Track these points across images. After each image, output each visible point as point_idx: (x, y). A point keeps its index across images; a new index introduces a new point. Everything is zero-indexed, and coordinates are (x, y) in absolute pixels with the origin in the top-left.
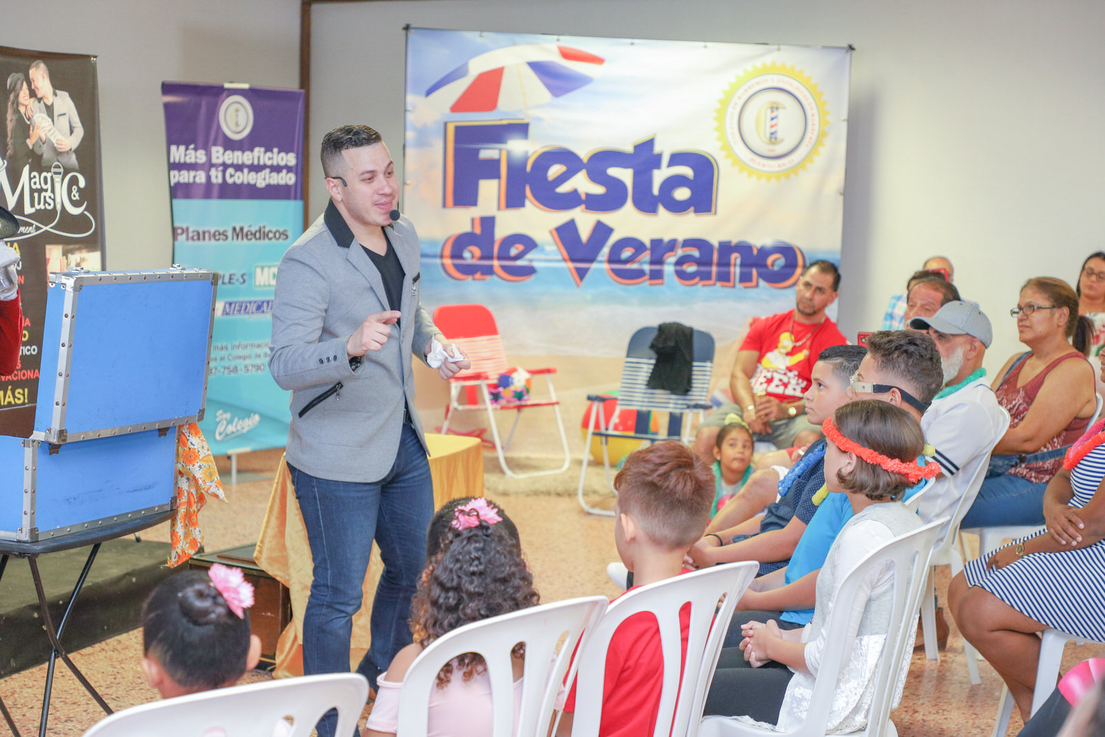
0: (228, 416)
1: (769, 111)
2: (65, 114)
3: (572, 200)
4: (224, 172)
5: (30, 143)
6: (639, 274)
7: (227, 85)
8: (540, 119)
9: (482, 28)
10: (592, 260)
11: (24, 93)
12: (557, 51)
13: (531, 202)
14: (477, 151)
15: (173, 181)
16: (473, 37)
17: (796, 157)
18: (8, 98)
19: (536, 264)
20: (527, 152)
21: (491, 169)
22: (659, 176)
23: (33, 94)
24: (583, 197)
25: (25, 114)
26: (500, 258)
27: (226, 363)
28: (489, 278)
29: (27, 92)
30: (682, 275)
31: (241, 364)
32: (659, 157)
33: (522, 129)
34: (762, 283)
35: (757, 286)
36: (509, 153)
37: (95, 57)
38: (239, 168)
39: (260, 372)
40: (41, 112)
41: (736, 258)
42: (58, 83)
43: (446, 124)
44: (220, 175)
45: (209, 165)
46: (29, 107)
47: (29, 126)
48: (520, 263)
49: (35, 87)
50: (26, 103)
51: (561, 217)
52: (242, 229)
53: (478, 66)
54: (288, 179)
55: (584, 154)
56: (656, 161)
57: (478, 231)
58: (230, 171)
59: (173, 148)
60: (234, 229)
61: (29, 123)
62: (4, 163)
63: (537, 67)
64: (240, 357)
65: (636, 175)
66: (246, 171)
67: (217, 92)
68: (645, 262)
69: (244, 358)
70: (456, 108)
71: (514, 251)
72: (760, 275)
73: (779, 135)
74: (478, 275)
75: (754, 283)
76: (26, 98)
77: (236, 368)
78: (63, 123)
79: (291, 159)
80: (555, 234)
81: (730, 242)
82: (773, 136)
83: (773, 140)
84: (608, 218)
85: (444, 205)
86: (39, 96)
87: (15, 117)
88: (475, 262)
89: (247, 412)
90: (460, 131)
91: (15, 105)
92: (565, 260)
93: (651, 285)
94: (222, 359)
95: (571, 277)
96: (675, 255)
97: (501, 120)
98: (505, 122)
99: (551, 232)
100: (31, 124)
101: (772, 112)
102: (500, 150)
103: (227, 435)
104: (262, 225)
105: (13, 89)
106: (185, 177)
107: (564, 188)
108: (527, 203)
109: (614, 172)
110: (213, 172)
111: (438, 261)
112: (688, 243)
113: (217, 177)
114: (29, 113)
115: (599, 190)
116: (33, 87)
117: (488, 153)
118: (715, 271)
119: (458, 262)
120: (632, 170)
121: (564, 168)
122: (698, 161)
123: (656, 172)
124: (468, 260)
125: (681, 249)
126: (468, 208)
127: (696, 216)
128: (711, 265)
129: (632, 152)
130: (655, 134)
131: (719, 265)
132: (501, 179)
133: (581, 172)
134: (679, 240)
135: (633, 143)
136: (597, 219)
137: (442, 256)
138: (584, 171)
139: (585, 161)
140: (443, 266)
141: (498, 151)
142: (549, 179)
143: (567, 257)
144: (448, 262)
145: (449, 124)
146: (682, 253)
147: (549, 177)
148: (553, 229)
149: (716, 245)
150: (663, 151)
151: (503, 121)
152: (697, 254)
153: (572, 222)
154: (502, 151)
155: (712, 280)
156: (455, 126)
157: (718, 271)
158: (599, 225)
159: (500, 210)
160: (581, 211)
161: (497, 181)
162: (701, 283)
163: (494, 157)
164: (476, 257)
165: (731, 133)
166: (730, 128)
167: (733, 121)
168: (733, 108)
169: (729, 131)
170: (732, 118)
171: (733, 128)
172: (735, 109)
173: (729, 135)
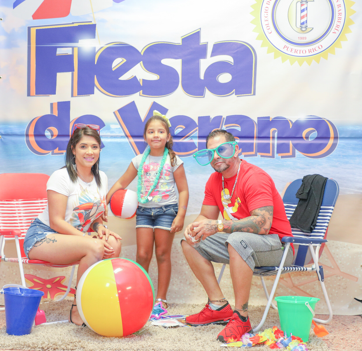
1: (299, 4)
3: (132, 87)
8: (104, 21)
13: (99, 90)
14: (55, 49)
17: (325, 43)
20: (95, 48)
21: (66, 64)
22: (205, 64)
24: (141, 83)
32: (205, 47)
33: (90, 30)
34: (297, 153)
35: (293, 156)
36: (79, 49)
41: (274, 132)
43: (29, 28)
51: (123, 101)
55: (141, 46)
56: (202, 52)
57: (56, 113)
65: (184, 64)
68: (195, 137)
70: (36, 16)
72: (296, 146)
73: (309, 25)
74: (56, 151)
75: (290, 154)
80: (118, 115)
81: (269, 118)
82: (304, 26)
83: (304, 29)
84: (161, 101)
85: (29, 94)
90: (40, 33)
92: (127, 136)
97: (73, 23)
101: (302, 5)
102: (73, 48)
107: (125, 77)
108: (96, 90)
109: (166, 62)
112: (231, 119)
115: (154, 77)
117: (63, 50)
118: (256, 144)
119: (40, 139)
120: (181, 60)
121: (125, 60)
122: (238, 50)
123: (202, 61)
124: (48, 137)
125: (225, 125)
126: (49, 96)
127: (237, 96)
128: (252, 138)
129: (181, 44)
130: (200, 29)
131: (259, 138)
132: (74, 71)
133: (139, 63)
134: (223, 117)
135: (181, 37)
136: (153, 102)
137: (27, 135)
138: (141, 62)
139: (142, 54)
140: (28, 142)
141: (71, 49)
142: (113, 70)
143: (128, 134)
144: (32, 139)
145: (31, 28)
146: (226, 128)
147: (113, 68)
148: (116, 111)
149: (256, 120)
150: (207, 43)
151: (75, 24)
152: (239, 129)
153: (133, 104)
154: (75, 48)
155: (253, 151)
156: (36, 30)
157: (258, 143)
158: (155, 106)
159: (74, 96)
160: (140, 95)
161: (71, 73)
162: (244, 154)
163: (68, 53)
164: (55, 135)
165: (266, 25)
166: (265, 21)
167: (267, 14)
168: (267, 4)
169: (264, 23)
170: (266, 12)
171: (268, 20)
172: (269, 4)
173: (265, 27)
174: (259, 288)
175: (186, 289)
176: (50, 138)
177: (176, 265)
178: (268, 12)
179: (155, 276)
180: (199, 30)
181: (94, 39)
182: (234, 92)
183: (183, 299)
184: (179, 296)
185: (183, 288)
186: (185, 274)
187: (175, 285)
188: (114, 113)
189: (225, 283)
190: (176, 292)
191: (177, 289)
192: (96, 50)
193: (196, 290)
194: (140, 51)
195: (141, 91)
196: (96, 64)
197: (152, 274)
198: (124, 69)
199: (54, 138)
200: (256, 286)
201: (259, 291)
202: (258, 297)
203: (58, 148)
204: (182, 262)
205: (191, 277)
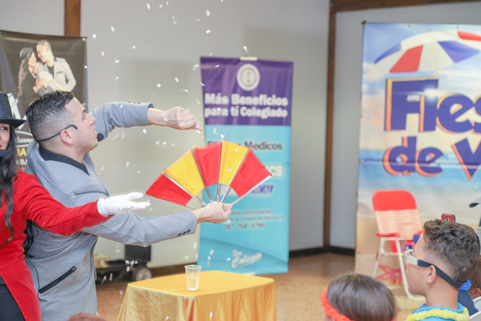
0: (240, 253)
2: (62, 72)
3: (466, 126)
4: (239, 109)
5: (36, 89)
7: (243, 58)
8: (445, 77)
9: (409, 22)
10: (478, 164)
11: (32, 60)
12: (456, 34)
13: (440, 127)
14: (406, 97)
15: (207, 115)
16: (404, 27)
18: (20, 62)
19: (443, 166)
20: (437, 97)
21: (414, 107)
23: (39, 60)
24: (473, 124)
25: (33, 72)
26: (419, 162)
27: (239, 222)
28: (413, 174)
29: (35, 59)
31: (249, 223)
33: (434, 83)
36: (425, 96)
37: (86, 38)
38: (249, 107)
39: (262, 229)
40: (44, 70)
42: (57, 53)
43: (387, 81)
44: (237, 111)
45: (230, 106)
46: (35, 68)
47: (35, 80)
48: (432, 165)
49: (41, 56)
50: (34, 65)
51: (459, 137)
52: (251, 143)
53: (407, 45)
54: (283, 114)
55: (474, 98)
57: (406, 145)
58: (244, 109)
59: (207, 95)
60: (246, 143)
61: (35, 77)
62: (16, 101)
63: (444, 45)
64: (248, 219)
66: (254, 108)
67: (236, 62)
69: (252, 219)
70: (393, 71)
71: (428, 158)
74: (405, 172)
76: (34, 62)
77: (246, 226)
78: (62, 77)
79: (284, 102)
80: (455, 147)
85: (385, 129)
86: (44, 61)
87: (25, 74)
88: (404, 164)
89: (253, 252)
90: (395, 84)
91: (25, 67)
92: (461, 163)
94: (237, 220)
95: (465, 175)
97: (421, 77)
98: (423, 79)
99: (452, 146)
100: (37, 78)
102: (420, 96)
103: (239, 265)
104: (264, 140)
105: (25, 57)
106: (215, 112)
107: (461, 119)
108: (437, 128)
110: (232, 109)
111: (381, 163)
113: (235, 112)
114: (36, 71)
116: (39, 56)
117: (412, 97)
119: (393, 164)
124: (399, 163)
126: (400, 131)
132: (421, 113)
133: (472, 108)
137: (383, 160)
138: (474, 108)
139: (475, 102)
140: (384, 166)
144: (387, 164)
145: (389, 79)
147: (451, 113)
153: (466, 141)
154: (422, 96)
156: (392, 81)
159: (420, 132)
160: (472, 133)
161: (418, 114)
163: (416, 100)
164: (405, 161)
176: (401, 164)
181: (437, 89)
192: (439, 98)
195: (473, 130)
198: (459, 113)
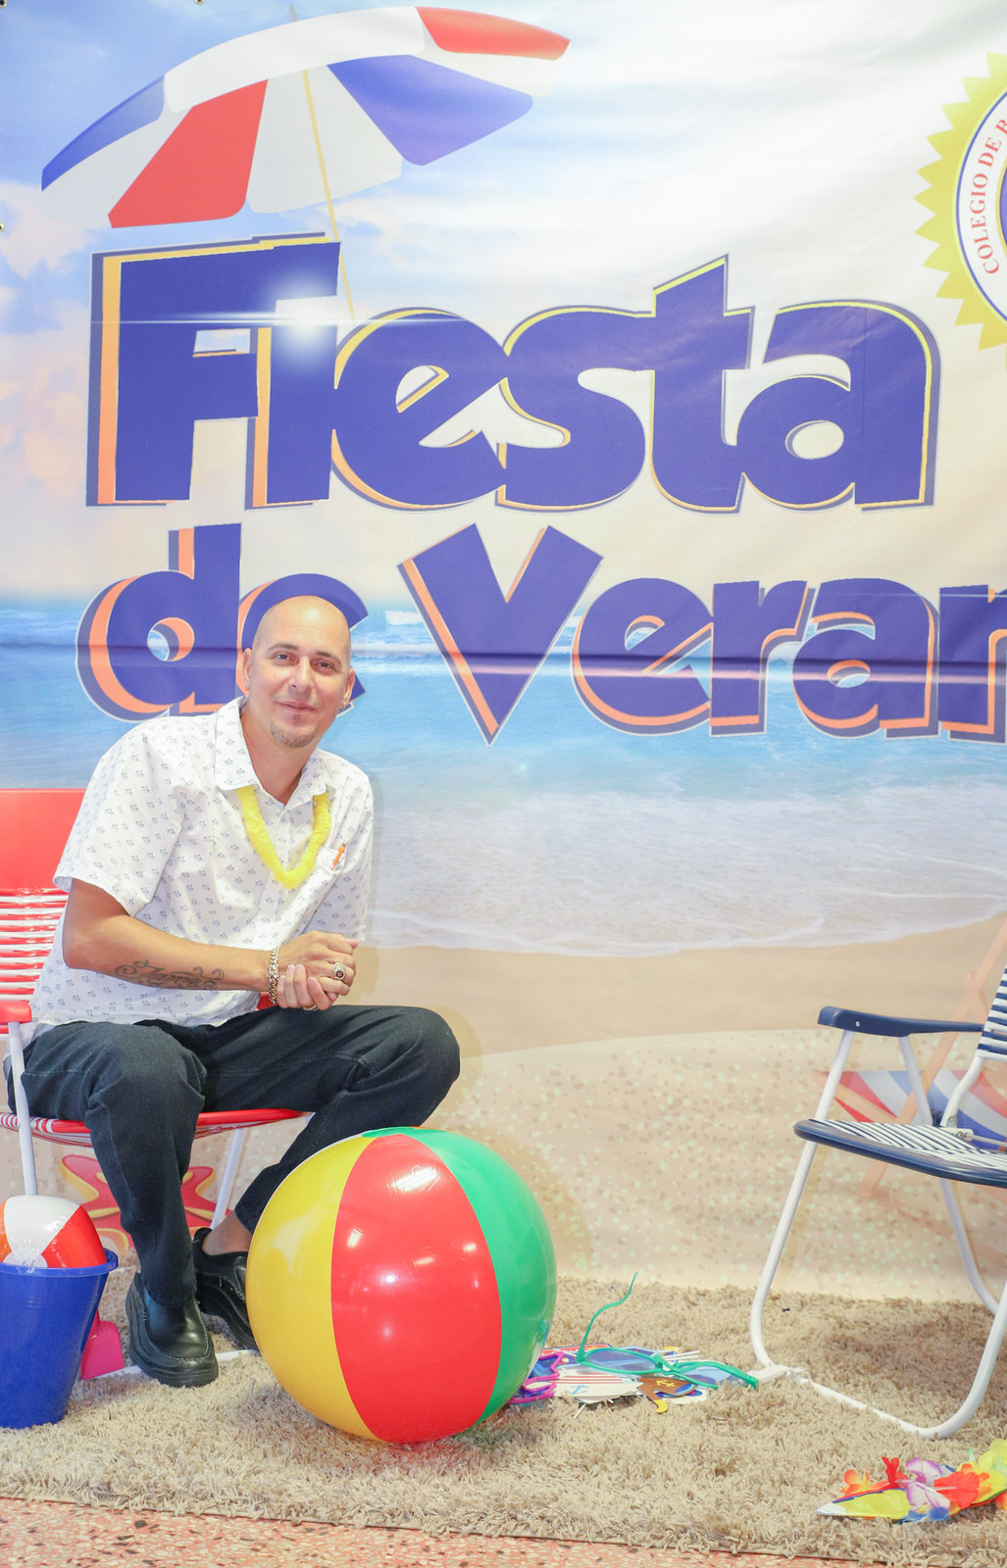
3: (468, 471)
6: (685, 695)
8: (367, 231)
10: (535, 657)
12: (418, 25)
13: (346, 482)
14: (190, 333)
20: (334, 330)
21: (228, 388)
22: (741, 389)
24: (502, 459)
30: (819, 700)
32: (742, 326)
33: (318, 263)
36: (276, 332)
41: (1001, 644)
43: (98, 260)
51: (436, 524)
53: (192, 85)
55: (502, 325)
57: (188, 568)
63: (359, 77)
65: (663, 389)
68: (699, 660)
70: (120, 216)
74: (188, 703)
80: (416, 575)
81: (984, 589)
84: (579, 524)
85: (92, 499)
88: (180, 661)
90: (136, 275)
92: (447, 655)
93: (716, 730)
96: (798, 637)
97: (256, 240)
98: (269, 247)
99: (403, 570)
107: (445, 436)
108: (335, 486)
109: (596, 380)
112: (841, 594)
115: (550, 436)
117: (218, 338)
118: (933, 686)
119: (130, 661)
120: (653, 372)
121: (444, 375)
122: (868, 334)
123: (731, 377)
124: (158, 656)
125: (814, 615)
126: (165, 504)
127: (864, 509)
128: (919, 665)
129: (653, 315)
130: (726, 257)
131: (945, 665)
132: (257, 415)
133: (497, 385)
134: (809, 585)
135: (655, 288)
136: (546, 528)
137: (84, 648)
138: (505, 382)
139: (508, 350)
140: (87, 673)
141: (247, 332)
142: (401, 409)
143: (452, 645)
144: (101, 662)
145: (106, 260)
146: (818, 629)
147: (400, 403)
148: (408, 560)
149: (934, 599)
150: (753, 308)
151: (261, 242)
152: (869, 630)
153: (470, 536)
154: (260, 330)
155: (921, 715)
156: (123, 264)
157: (941, 686)
158: (553, 543)
159: (254, 506)
160: (497, 504)
161: (244, 420)
162: (886, 725)
163: (234, 350)
164: (185, 649)
165: (976, 241)
166: (974, 226)
167: (981, 202)
168: (980, 161)
169: (970, 234)
170: (979, 192)
171: (984, 224)
172: (990, 164)
173: (972, 249)
174: (938, 1234)
175: (661, 1227)
176: (165, 659)
177: (625, 1139)
178: (983, 194)
179: (545, 1176)
180: (722, 262)
181: (333, 297)
182: (851, 491)
183: (651, 1267)
184: (632, 1254)
185: (648, 1224)
186: (659, 1172)
187: (620, 1212)
188: (401, 567)
189: (808, 1211)
190: (625, 1240)
191: (625, 1228)
192: (340, 338)
193: (698, 1235)
194: (500, 341)
195: (503, 489)
196: (336, 387)
197: (533, 1167)
198: (440, 406)
199: (180, 656)
200: (929, 1224)
201: (940, 1244)
202: (936, 1268)
203: (193, 694)
204: (646, 1125)
205: (678, 1183)
